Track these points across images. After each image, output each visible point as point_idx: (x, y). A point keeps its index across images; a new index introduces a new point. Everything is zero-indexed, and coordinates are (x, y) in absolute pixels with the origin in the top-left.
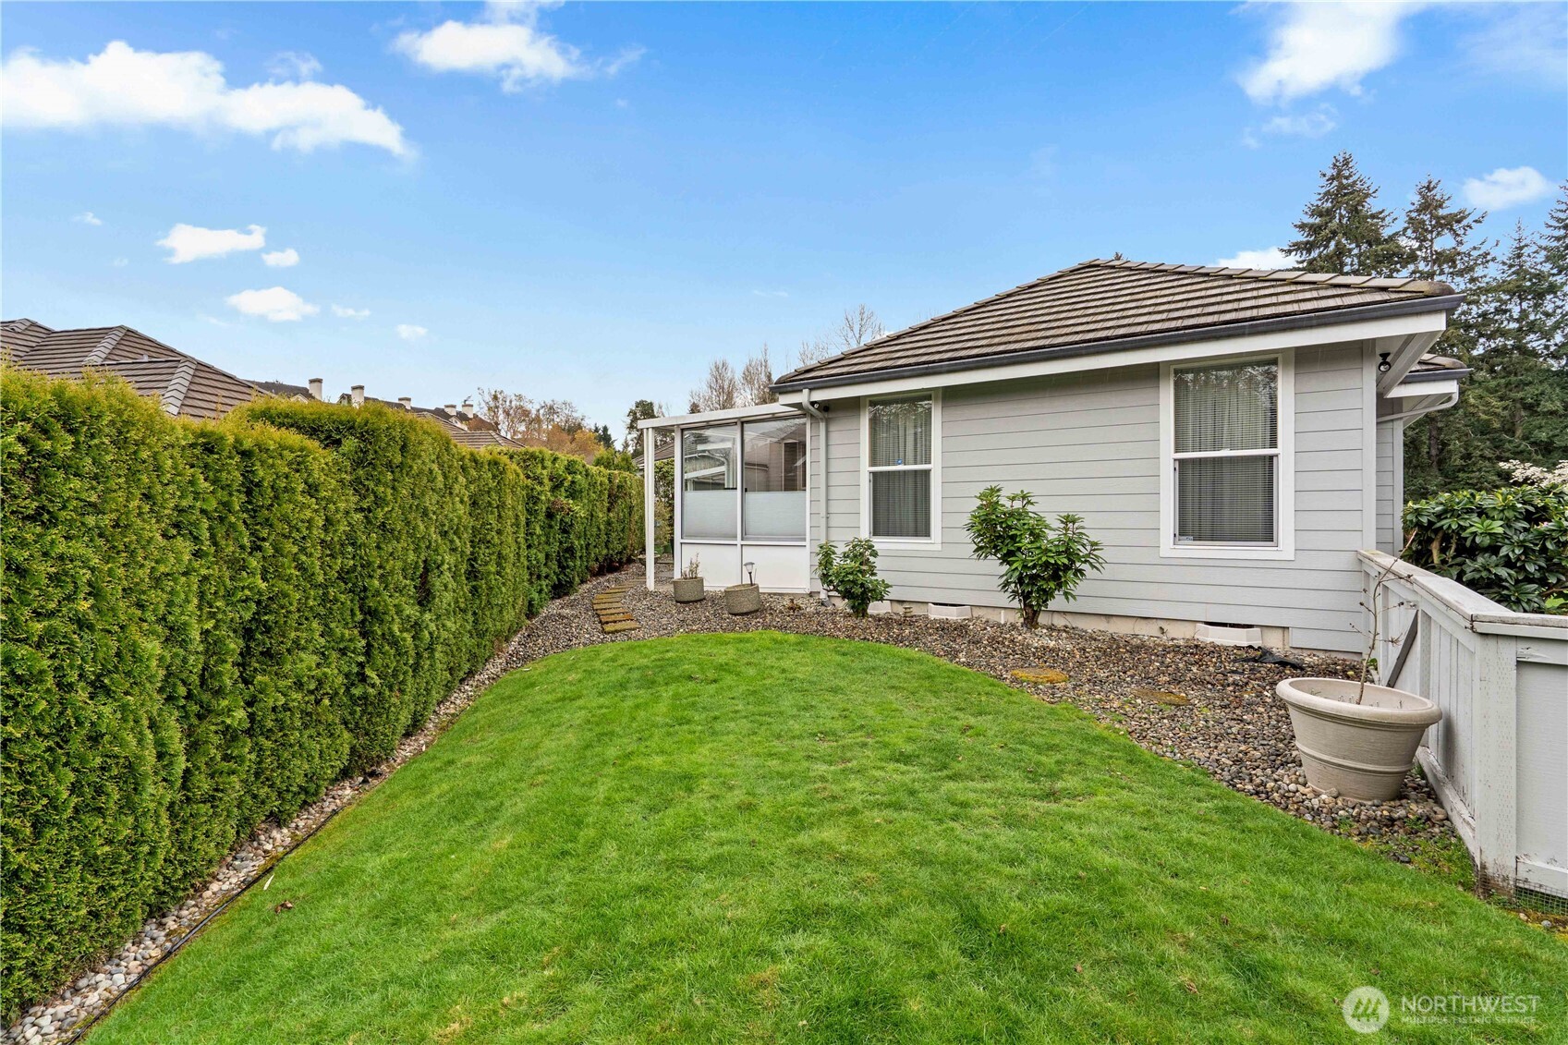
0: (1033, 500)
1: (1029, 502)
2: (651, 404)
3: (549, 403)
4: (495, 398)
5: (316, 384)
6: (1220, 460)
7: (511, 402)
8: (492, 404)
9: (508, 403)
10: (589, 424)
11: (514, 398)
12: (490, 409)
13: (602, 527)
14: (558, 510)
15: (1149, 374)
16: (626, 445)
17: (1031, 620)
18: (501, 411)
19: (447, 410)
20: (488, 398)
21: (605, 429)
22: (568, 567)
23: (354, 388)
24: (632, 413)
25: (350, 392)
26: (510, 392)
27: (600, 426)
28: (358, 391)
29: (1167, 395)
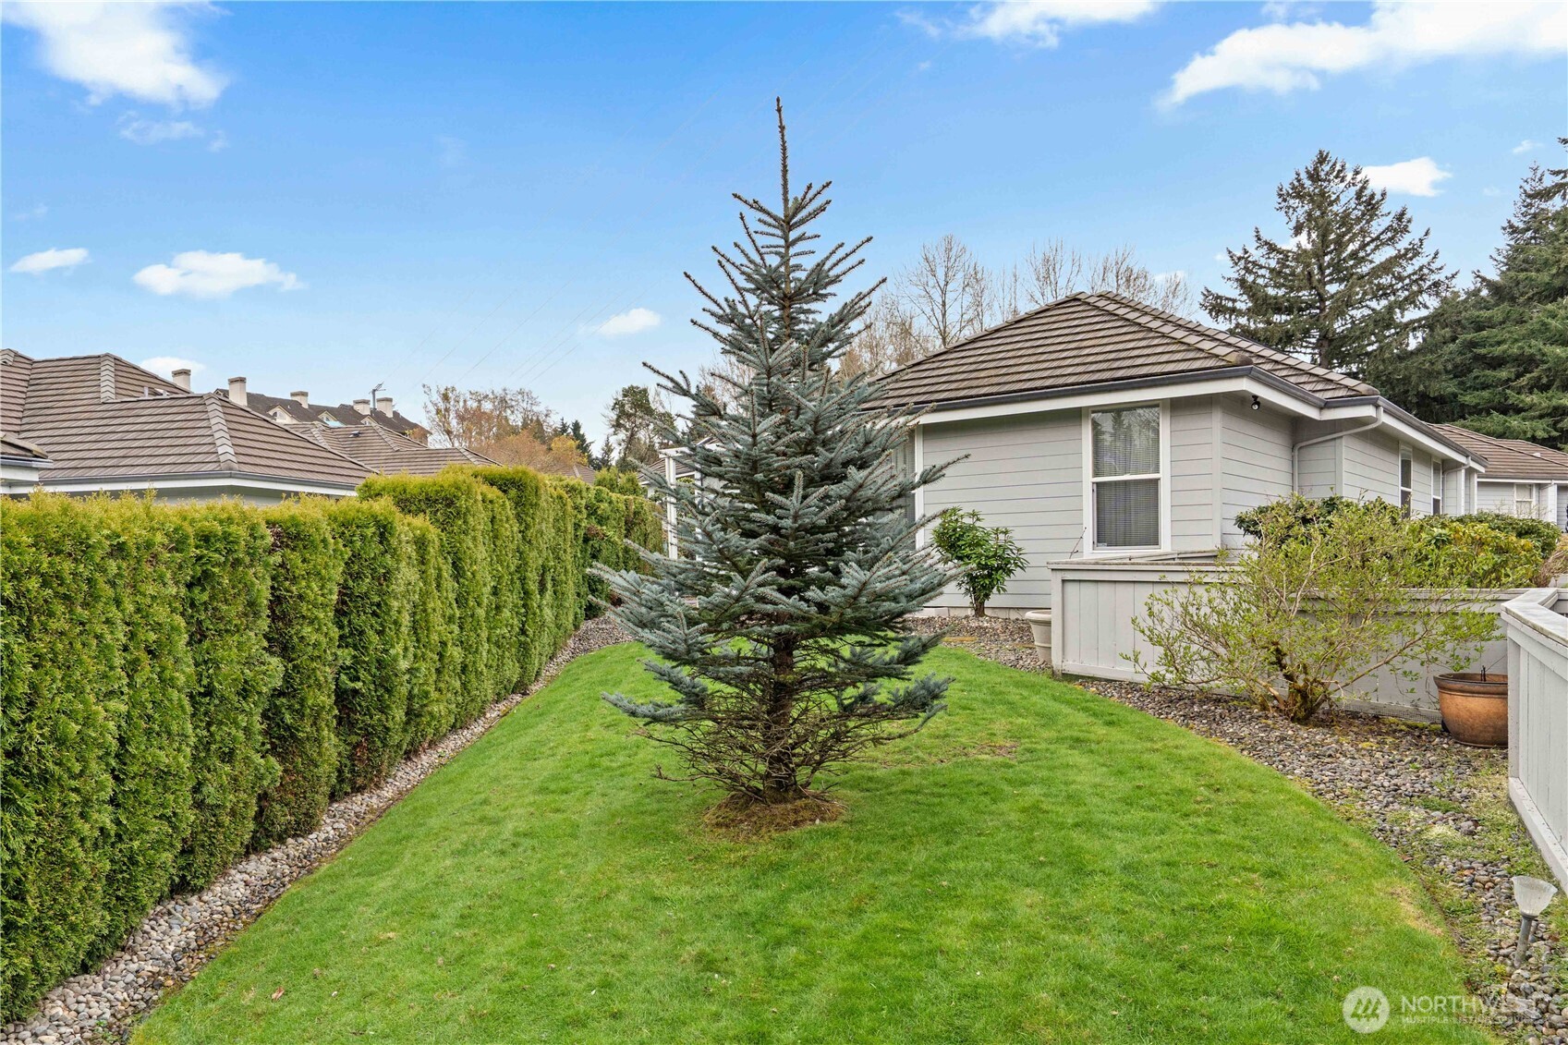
0: (980, 517)
1: (978, 519)
2: (645, 391)
3: (499, 392)
4: (446, 398)
5: (182, 377)
6: (1126, 483)
7: (465, 401)
8: (442, 406)
9: (461, 404)
10: (554, 422)
11: (468, 396)
12: (438, 412)
13: (620, 554)
14: (594, 535)
15: (1075, 416)
16: (608, 450)
17: (979, 611)
18: (452, 415)
19: (359, 408)
20: (437, 398)
21: (577, 426)
22: (597, 590)
23: (232, 382)
24: (618, 405)
25: (226, 387)
26: (463, 388)
27: (569, 422)
28: (237, 385)
29: (1087, 433)
